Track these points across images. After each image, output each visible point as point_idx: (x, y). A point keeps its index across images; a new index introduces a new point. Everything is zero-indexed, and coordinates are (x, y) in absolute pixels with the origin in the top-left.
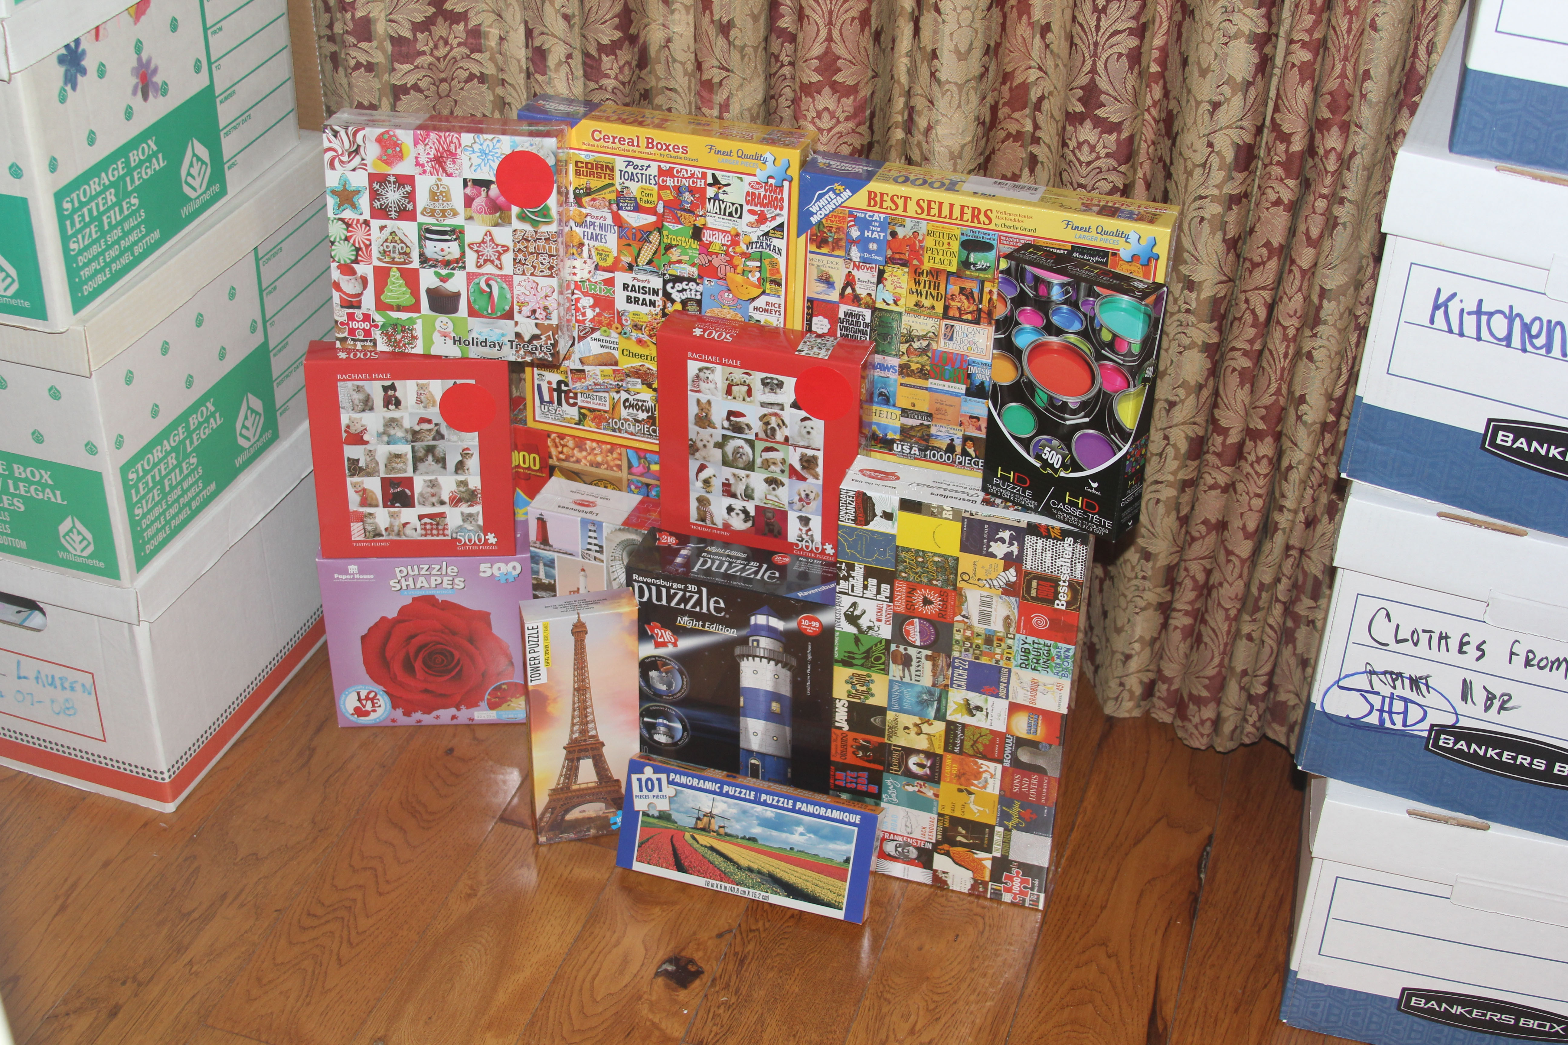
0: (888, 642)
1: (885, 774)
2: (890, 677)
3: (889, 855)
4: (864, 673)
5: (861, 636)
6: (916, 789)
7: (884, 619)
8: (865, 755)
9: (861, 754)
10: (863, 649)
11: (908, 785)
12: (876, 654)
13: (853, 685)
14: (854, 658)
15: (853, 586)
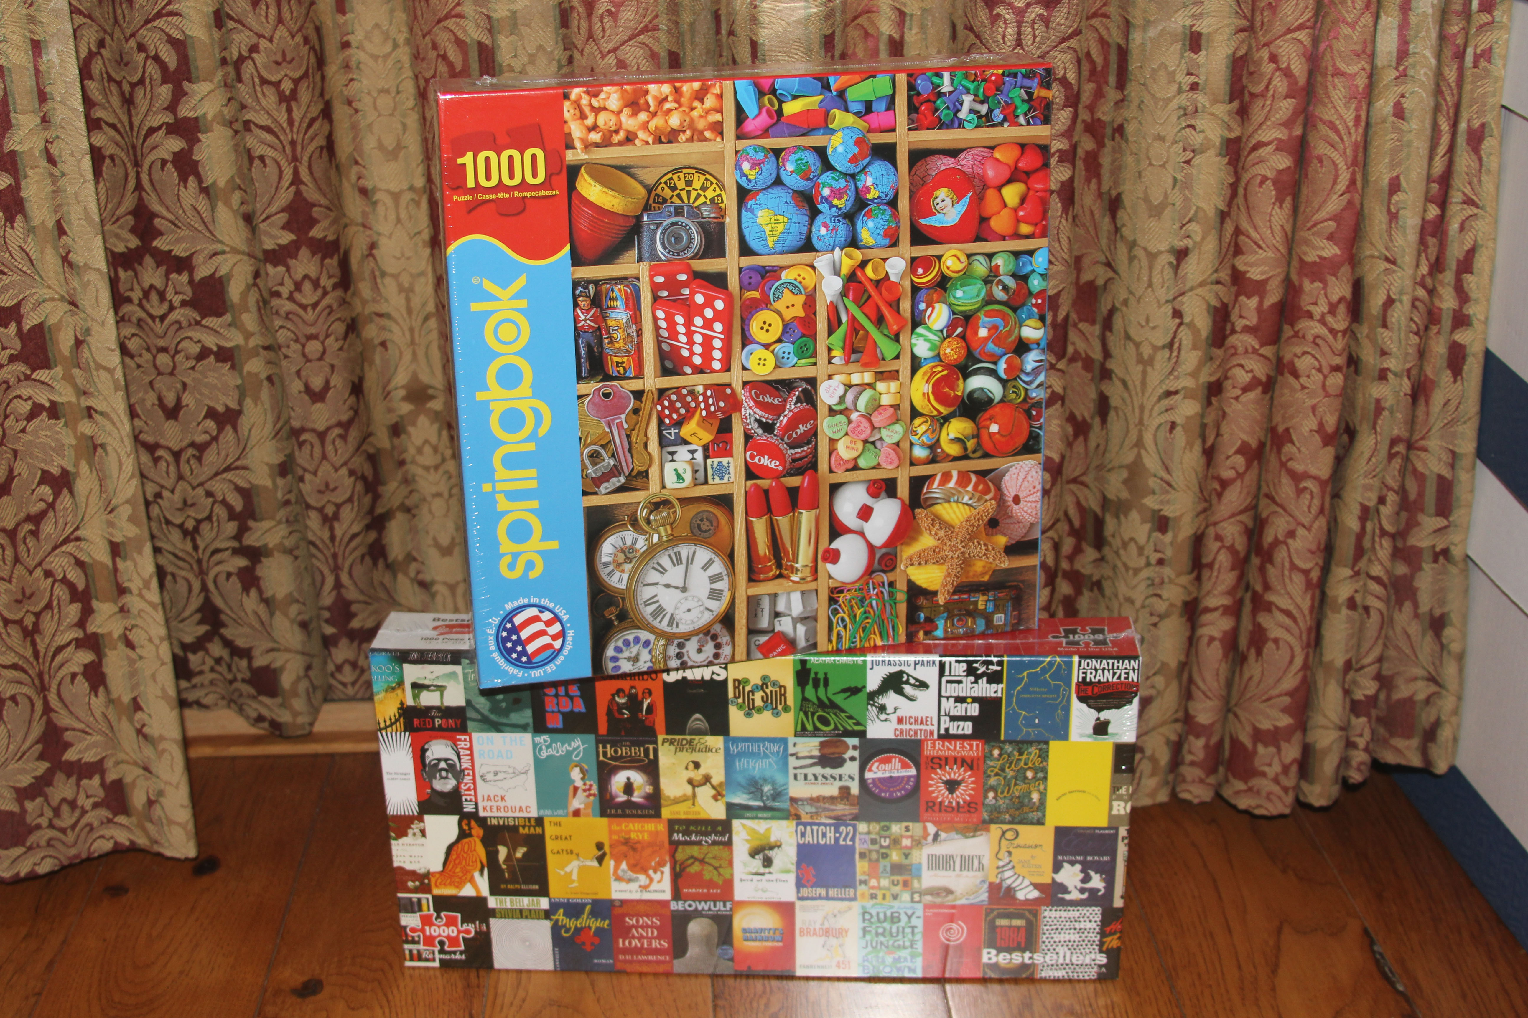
0: (862, 734)
1: (591, 738)
2: (792, 740)
3: (424, 751)
4: (790, 701)
5: (862, 696)
6: (579, 783)
7: (904, 727)
8: (620, 707)
9: (622, 700)
10: (839, 699)
11: (582, 771)
12: (832, 718)
13: (763, 687)
14: (816, 685)
15: (960, 682)
